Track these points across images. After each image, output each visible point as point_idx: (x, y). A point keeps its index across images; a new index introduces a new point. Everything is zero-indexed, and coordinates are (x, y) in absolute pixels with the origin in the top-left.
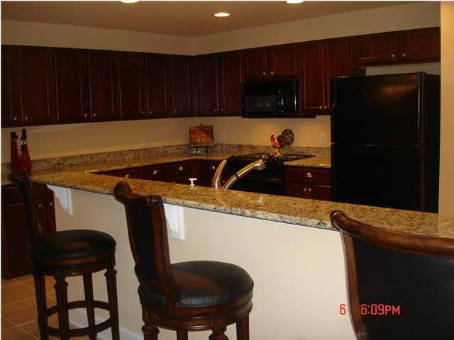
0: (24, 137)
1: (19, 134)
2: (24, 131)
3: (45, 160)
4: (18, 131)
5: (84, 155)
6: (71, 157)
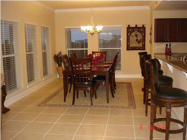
0: (170, 46)
2: (170, 44)
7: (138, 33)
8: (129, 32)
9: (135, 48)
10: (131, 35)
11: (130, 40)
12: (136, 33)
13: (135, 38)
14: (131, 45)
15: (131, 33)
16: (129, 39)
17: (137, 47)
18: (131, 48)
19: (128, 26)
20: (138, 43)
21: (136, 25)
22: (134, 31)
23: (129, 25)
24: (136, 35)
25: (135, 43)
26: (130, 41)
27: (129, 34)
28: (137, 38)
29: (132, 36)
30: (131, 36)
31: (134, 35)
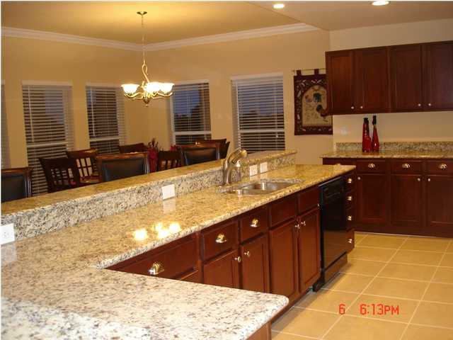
0: (374, 122)
1: (370, 120)
2: (375, 117)
3: (397, 144)
4: (370, 117)
5: (437, 143)
6: (423, 143)
7: (322, 89)
8: (300, 89)
9: (314, 129)
10: (306, 95)
11: (304, 108)
12: (316, 90)
13: (314, 104)
14: (305, 122)
15: (305, 91)
16: (301, 106)
17: (319, 127)
18: (304, 128)
19: (296, 75)
20: (322, 115)
21: (316, 71)
22: (312, 85)
23: (299, 72)
24: (317, 96)
25: (314, 116)
26: (304, 112)
27: (300, 93)
28: (319, 103)
29: (306, 98)
30: (304, 99)
31: (311, 97)
